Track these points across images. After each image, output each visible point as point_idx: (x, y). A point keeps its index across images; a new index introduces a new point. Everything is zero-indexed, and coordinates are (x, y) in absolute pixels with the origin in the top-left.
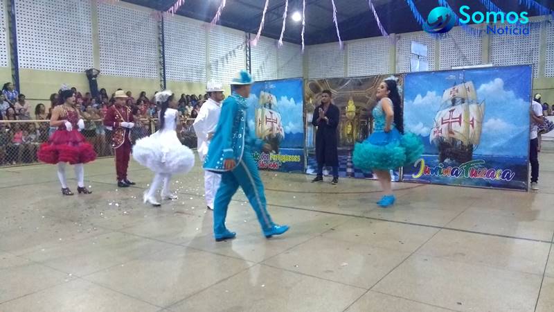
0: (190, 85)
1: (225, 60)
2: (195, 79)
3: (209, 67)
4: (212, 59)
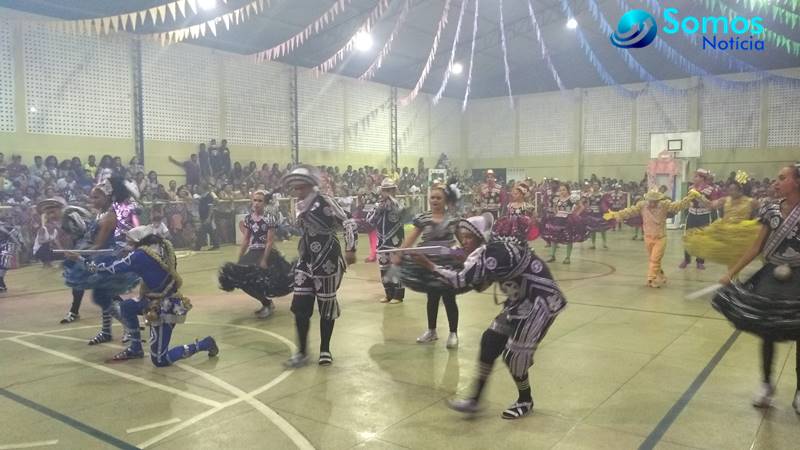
1: (366, 122)
2: (331, 147)
3: (347, 131)
4: (351, 121)
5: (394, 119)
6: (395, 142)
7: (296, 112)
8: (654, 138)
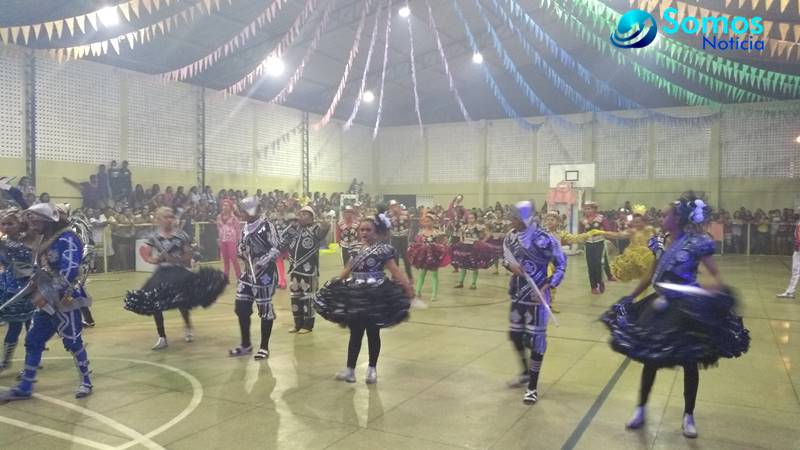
0: (234, 176)
1: (276, 145)
2: (239, 169)
3: (257, 154)
4: (261, 145)
5: (306, 143)
6: (306, 167)
7: (204, 134)
8: (553, 169)
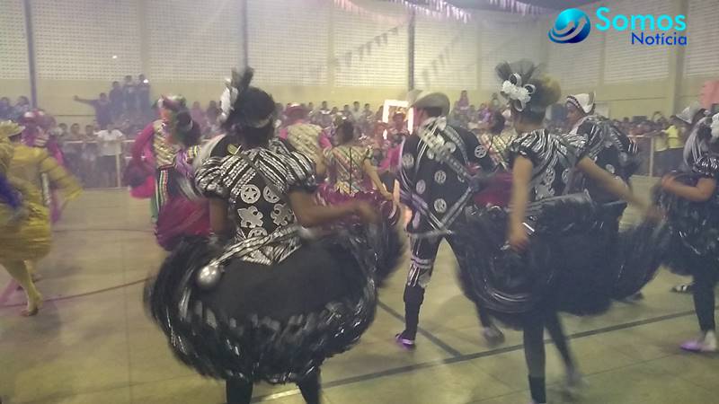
0: (297, 89)
1: (365, 50)
2: (307, 81)
3: (333, 62)
4: (339, 51)
